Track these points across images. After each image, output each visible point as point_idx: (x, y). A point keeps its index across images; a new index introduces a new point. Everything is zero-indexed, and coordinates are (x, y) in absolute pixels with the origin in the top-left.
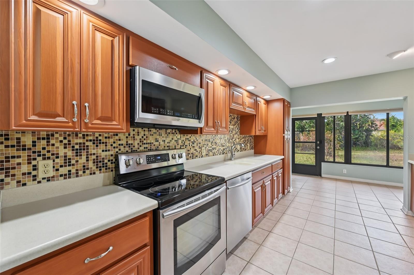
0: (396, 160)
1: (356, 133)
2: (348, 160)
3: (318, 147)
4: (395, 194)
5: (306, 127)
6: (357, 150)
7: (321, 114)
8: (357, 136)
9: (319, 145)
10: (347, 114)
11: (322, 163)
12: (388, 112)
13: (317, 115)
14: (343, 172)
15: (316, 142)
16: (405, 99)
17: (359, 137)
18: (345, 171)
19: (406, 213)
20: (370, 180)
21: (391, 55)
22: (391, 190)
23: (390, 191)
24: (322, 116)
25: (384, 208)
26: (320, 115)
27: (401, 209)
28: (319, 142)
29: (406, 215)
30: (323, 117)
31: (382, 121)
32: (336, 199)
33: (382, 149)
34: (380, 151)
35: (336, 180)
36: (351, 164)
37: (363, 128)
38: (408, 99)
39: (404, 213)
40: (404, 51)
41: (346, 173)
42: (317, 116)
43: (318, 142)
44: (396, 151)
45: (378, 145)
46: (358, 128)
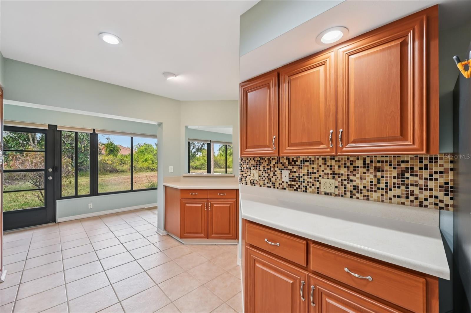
0: (121, 183)
1: (81, 157)
2: (94, 191)
3: (51, 178)
4: (142, 217)
5: (12, 145)
6: (81, 176)
7: (56, 126)
8: (82, 160)
9: (52, 174)
10: (93, 132)
11: (57, 201)
12: (132, 136)
13: (48, 126)
14: (88, 208)
15: (46, 170)
16: (160, 124)
17: (83, 161)
18: (90, 205)
19: (162, 235)
20: (118, 208)
21: (167, 74)
22: (138, 213)
23: (138, 215)
24: (58, 129)
25: (145, 237)
26: (53, 128)
27: (156, 232)
28: (52, 170)
29: (162, 236)
30: (58, 131)
31: (102, 145)
32: (95, 251)
33: (105, 173)
34: (103, 175)
35: (80, 220)
36: (98, 194)
37: (87, 151)
38: (164, 125)
39: (160, 235)
40: (175, 75)
41: (92, 208)
42: (47, 128)
43: (50, 170)
44: (115, 174)
45: (101, 169)
46: (83, 151)
